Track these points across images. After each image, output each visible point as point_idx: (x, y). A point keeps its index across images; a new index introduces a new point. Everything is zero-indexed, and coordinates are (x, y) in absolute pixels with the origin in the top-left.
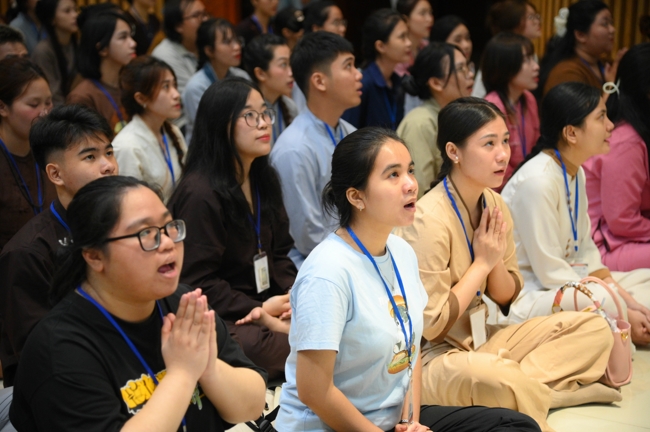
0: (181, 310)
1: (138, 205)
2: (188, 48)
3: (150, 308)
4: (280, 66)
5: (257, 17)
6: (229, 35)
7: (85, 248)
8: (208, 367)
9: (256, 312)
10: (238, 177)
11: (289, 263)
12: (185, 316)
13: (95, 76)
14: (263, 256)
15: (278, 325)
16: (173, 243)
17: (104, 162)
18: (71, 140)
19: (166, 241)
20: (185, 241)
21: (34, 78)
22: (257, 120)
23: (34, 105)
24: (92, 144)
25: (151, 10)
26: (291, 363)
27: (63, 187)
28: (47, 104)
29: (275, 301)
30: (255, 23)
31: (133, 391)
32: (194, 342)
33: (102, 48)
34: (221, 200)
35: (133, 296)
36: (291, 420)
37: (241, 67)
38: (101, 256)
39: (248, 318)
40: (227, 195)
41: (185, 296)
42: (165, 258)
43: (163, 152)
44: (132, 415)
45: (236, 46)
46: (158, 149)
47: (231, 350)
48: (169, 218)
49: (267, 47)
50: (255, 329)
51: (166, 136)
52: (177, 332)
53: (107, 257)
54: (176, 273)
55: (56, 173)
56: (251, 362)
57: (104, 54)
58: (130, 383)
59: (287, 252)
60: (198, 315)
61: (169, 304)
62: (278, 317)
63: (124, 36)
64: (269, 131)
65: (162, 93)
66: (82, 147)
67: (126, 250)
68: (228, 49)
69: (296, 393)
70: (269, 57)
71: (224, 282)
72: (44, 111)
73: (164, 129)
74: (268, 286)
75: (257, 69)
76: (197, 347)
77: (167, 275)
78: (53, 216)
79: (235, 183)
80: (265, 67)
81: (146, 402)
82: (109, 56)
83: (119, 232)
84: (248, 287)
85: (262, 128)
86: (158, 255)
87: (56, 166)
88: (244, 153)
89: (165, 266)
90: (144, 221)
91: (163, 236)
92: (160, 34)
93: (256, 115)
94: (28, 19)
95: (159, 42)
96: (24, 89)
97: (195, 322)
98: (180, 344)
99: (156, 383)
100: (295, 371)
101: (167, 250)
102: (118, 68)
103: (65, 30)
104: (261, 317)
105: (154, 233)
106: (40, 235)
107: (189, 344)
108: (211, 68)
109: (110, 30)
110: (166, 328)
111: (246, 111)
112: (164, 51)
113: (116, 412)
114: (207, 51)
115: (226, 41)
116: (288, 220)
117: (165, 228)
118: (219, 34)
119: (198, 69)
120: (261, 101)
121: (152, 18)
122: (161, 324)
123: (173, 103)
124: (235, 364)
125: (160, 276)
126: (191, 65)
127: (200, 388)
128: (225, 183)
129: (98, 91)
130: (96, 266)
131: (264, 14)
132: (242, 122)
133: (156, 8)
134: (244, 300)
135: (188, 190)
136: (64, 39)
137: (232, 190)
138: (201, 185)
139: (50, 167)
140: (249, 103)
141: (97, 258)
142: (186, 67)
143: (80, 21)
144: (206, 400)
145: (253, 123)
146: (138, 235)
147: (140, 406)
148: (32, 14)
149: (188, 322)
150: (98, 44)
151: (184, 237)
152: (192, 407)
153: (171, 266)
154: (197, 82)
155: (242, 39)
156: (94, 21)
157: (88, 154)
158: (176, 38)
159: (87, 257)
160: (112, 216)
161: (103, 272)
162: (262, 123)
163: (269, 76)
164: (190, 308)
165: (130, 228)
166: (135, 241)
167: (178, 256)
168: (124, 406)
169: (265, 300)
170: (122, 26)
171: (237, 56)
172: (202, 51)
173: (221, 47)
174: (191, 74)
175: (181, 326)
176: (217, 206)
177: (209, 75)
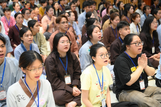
0: (141, 57)
1: (136, 39)
2: (142, 10)
3: (136, 56)
4: (159, 14)
5: (154, 5)
6: (149, 8)
7: (126, 45)
8: (146, 66)
9: (152, 57)
10: (150, 33)
11: (158, 49)
12: (142, 58)
13: (126, 15)
14: (153, 47)
15: (156, 59)
16: (141, 45)
17: (128, 30)
18: (123, 27)
19: (140, 45)
20: (143, 45)
21: (117, 16)
22: (155, 24)
23: (117, 21)
24: (127, 28)
25: (135, 4)
26: (159, 66)
27: (121, 34)
28: (119, 20)
29: (156, 55)
30: (154, 6)
31: (133, 69)
32: (144, 62)
33: (128, 11)
34: (147, 37)
35: (134, 53)
36: (159, 76)
37: (151, 14)
38: (129, 46)
39: (151, 58)
40: (148, 36)
41: (142, 54)
42: (140, 48)
43: (137, 28)
44: (132, 73)
45: (150, 10)
46: (136, 28)
47: (149, 64)
48: (141, 41)
49: (157, 10)
50: (152, 60)
51: (137, 26)
52: (141, 60)
53: (130, 47)
54: (141, 50)
55: (120, 32)
56: (153, 66)
57: (128, 12)
58: (132, 68)
59: (158, 46)
60: (144, 58)
61: (139, 55)
62: (156, 58)
63: (132, 9)
64: (157, 26)
65: (137, 19)
66: (125, 28)
67: (133, 46)
68: (149, 10)
69: (160, 72)
70: (157, 12)
71: (146, 51)
72: (118, 21)
73: (137, 25)
74: (154, 52)
75: (155, 14)
76: (144, 63)
77: (140, 50)
78: (119, 39)
79: (150, 34)
80: (156, 14)
81: (135, 71)
82: (129, 12)
83: (132, 43)
84: (151, 52)
85: (156, 25)
86: (138, 47)
87: (121, 31)
88: (152, 29)
89: (139, 49)
90: (137, 41)
91: (140, 44)
92: (137, 8)
93: (155, 23)
94: (115, 6)
95: (137, 9)
96: (115, 18)
97: (144, 59)
98: (141, 62)
99: (136, 68)
100: (160, 68)
101: (140, 46)
102: (130, 14)
103: (121, 8)
104: (153, 58)
105: (138, 43)
106: (117, 42)
107: (143, 62)
108: (145, 14)
109: (130, 8)
110: (139, 59)
111: (153, 22)
112: (138, 11)
113: (130, 72)
114: (145, 11)
115: (148, 9)
116: (159, 41)
117: (140, 43)
118: (147, 8)
119: (143, 14)
120: (156, 20)
121: (136, 5)
122: (138, 59)
123: (139, 20)
124: (150, 66)
125: (138, 50)
126: (142, 13)
127: (144, 70)
128: (148, 34)
129: (127, 18)
130: (128, 48)
131: (156, 4)
132: (152, 24)
133: (136, 4)
134: (150, 54)
135: (141, 35)
136: (121, 9)
137: (149, 35)
138: (143, 34)
139: (120, 31)
140: (154, 20)
141: (128, 47)
142: (141, 14)
143: (124, 6)
144: (145, 72)
145: (154, 24)
146: (135, 43)
147: (134, 72)
148: (116, 5)
149: (143, 59)
150: (127, 10)
151: (143, 44)
152: (142, 73)
153: (141, 49)
154: (143, 16)
155: (151, 9)
156: (127, 6)
157: (126, 29)
158: (140, 9)
159: (127, 47)
160: (131, 40)
161: (129, 49)
162: (156, 24)
163: (157, 15)
164: (143, 56)
165: (134, 42)
166: (135, 44)
167: (142, 47)
168: (131, 71)
169: (154, 54)
170: (132, 7)
171: (150, 12)
172: (144, 11)
173: (147, 10)
174: (142, 15)
175: (141, 59)
176: (146, 38)
177: (145, 15)
